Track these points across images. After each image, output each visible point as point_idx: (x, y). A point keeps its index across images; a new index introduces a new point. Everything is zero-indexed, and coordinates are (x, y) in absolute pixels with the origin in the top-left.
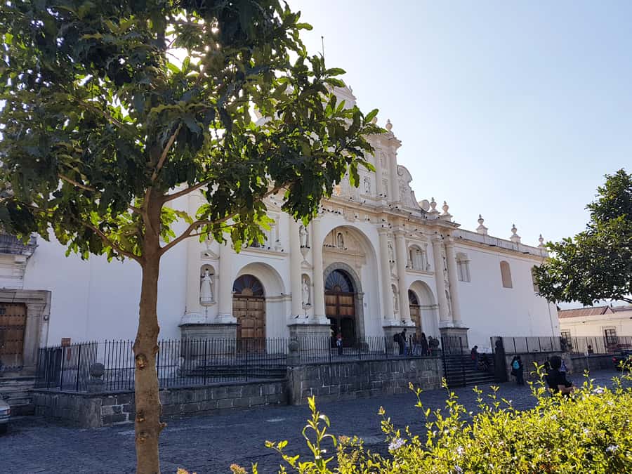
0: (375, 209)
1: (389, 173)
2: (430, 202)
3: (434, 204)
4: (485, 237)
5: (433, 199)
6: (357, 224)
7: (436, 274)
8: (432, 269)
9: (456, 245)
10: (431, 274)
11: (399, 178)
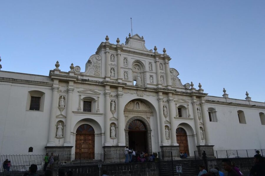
0: (155, 90)
1: (165, 73)
2: (190, 84)
3: (192, 85)
4: (227, 99)
5: (192, 83)
6: (145, 98)
7: (195, 119)
8: (192, 117)
9: (206, 104)
10: (191, 119)
11: (171, 74)
